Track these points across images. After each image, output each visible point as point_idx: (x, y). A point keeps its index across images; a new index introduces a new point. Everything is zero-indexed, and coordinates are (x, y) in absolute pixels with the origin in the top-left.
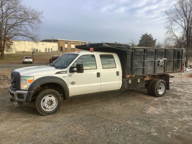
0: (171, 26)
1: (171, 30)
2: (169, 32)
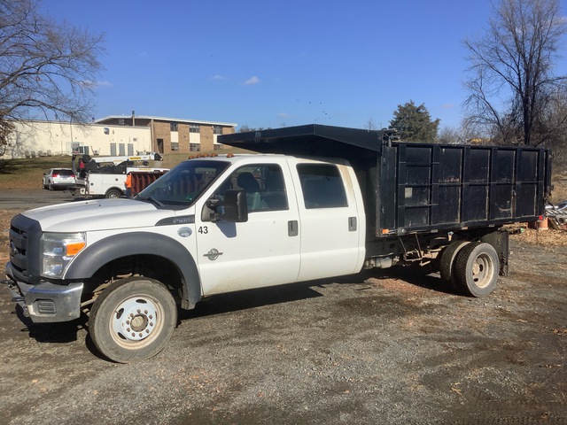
0: (479, 82)
1: (480, 94)
2: (474, 100)
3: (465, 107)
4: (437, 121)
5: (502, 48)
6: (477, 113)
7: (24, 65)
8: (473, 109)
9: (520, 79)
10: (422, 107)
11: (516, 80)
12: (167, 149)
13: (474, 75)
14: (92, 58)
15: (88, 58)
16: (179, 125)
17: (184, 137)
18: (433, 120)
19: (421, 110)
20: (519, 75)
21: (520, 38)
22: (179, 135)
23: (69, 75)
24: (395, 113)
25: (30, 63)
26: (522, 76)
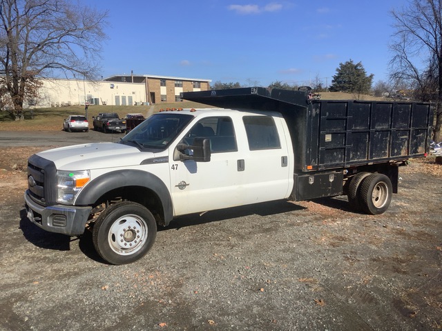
0: (402, 45)
1: (403, 55)
2: (398, 59)
3: (391, 65)
4: (371, 76)
5: (422, 17)
6: (400, 70)
7: (49, 37)
8: (397, 67)
9: (436, 42)
10: (359, 64)
11: (434, 43)
12: (158, 100)
13: (398, 39)
14: (100, 30)
15: (96, 30)
16: (167, 81)
17: (170, 91)
18: (368, 75)
19: (358, 68)
20: (436, 39)
21: (437, 8)
22: (167, 89)
23: (83, 44)
24: (338, 70)
25: (53, 35)
26: (438, 40)
